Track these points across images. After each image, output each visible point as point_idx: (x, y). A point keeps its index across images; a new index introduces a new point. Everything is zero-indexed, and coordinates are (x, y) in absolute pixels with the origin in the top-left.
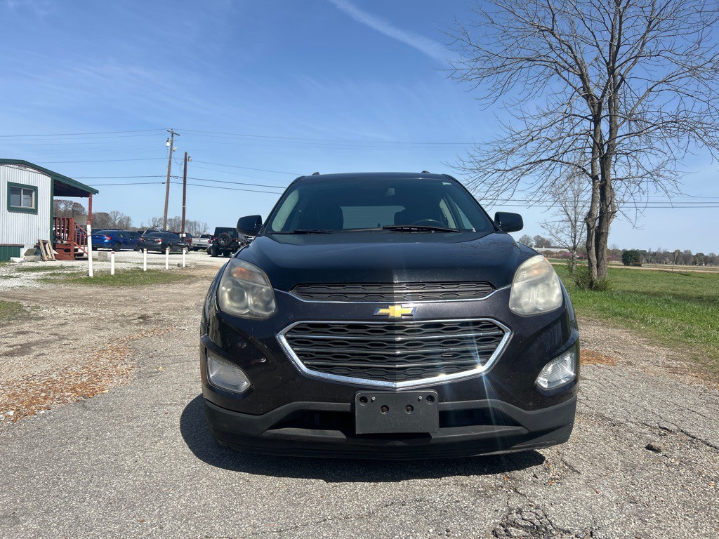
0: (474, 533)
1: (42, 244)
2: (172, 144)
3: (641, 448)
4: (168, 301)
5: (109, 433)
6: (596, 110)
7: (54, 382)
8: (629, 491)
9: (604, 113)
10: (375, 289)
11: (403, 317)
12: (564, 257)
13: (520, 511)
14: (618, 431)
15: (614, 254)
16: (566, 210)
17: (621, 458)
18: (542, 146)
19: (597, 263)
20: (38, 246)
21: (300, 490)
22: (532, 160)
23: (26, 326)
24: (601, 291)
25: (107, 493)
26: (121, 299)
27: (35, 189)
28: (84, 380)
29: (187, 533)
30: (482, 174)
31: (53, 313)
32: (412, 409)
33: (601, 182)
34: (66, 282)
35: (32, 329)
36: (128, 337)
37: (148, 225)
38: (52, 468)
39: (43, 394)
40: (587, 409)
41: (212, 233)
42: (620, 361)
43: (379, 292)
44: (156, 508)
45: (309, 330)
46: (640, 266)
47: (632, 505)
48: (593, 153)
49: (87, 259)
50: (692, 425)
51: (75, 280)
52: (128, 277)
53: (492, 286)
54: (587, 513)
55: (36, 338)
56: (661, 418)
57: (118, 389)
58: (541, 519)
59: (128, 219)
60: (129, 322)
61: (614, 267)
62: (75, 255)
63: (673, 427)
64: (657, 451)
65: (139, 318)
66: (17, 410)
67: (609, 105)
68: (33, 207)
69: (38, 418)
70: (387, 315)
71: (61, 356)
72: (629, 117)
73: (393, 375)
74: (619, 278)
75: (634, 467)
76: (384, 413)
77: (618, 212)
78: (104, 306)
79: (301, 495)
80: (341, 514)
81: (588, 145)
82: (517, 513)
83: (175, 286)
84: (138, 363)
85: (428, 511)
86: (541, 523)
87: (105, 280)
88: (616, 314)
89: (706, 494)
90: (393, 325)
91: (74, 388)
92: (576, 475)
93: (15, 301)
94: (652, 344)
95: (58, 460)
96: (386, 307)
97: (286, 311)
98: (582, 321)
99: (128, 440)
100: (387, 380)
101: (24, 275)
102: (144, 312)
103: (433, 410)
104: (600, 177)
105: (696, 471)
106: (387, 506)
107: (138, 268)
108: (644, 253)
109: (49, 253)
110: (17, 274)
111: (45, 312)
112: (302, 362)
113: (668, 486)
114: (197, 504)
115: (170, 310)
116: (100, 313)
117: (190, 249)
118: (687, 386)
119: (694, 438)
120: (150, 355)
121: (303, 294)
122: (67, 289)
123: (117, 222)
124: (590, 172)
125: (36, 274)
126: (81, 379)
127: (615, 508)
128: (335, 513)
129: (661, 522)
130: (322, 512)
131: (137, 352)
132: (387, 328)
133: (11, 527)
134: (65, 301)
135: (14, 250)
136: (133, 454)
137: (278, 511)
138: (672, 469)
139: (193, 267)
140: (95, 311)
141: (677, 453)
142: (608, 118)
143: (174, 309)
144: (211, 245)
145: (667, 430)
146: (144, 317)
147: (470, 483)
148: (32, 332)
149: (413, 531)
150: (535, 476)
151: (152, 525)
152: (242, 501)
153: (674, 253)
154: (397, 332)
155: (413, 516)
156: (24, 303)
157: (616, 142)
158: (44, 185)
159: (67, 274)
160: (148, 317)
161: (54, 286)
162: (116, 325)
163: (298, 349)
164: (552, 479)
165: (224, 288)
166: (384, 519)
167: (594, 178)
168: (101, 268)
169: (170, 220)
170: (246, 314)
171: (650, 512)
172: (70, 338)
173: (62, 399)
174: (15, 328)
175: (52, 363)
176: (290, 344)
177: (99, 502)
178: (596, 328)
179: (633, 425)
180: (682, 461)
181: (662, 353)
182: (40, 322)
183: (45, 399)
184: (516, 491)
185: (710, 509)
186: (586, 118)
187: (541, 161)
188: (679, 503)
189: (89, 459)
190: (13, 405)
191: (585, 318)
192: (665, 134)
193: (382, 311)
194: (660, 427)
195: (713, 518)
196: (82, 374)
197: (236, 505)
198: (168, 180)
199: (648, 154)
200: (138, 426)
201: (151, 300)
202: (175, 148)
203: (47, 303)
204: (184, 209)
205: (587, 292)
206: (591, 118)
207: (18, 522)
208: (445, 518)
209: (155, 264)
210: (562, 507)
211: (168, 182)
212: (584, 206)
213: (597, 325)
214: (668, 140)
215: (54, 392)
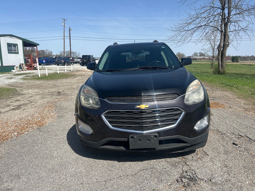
0: (170, 181)
1: (21, 65)
2: (64, 24)
3: (231, 144)
4: (67, 85)
5: (48, 142)
6: (223, 5)
7: (29, 120)
8: (225, 162)
9: (226, 6)
10: (135, 98)
11: (146, 109)
12: (210, 60)
13: (186, 172)
14: (223, 137)
15: (229, 58)
16: (211, 43)
17: (223, 148)
18: (202, 20)
19: (222, 64)
20: (20, 66)
21: (112, 164)
22: (198, 26)
23: (19, 98)
24: (222, 74)
25: (49, 166)
26: (51, 85)
27: (17, 45)
28: (40, 119)
29: (75, 182)
30: (179, 32)
31: (28, 92)
32: (149, 140)
33: (224, 33)
34: (31, 79)
35: (21, 99)
36: (53, 101)
37: (59, 54)
38: (30, 156)
39: (26, 126)
40: (213, 128)
41: (81, 57)
42: (227, 106)
43: (137, 99)
44: (64, 172)
45: (112, 113)
46: (238, 62)
47: (226, 168)
48: (221, 22)
49: (37, 69)
50: (250, 134)
51: (35, 78)
52: (53, 76)
53: (178, 95)
54: (210, 172)
55: (22, 102)
56: (239, 131)
57: (51, 123)
58: (194, 174)
59: (51, 52)
60: (53, 94)
61: (228, 63)
62: (34, 68)
63: (243, 135)
64: (236, 145)
65: (57, 93)
66: (18, 132)
67: (228, 3)
68: (17, 52)
69: (25, 135)
70: (140, 108)
71: (31, 110)
72: (236, 7)
73: (142, 129)
74: (230, 68)
75: (228, 152)
76: (139, 142)
77: (230, 44)
78: (45, 89)
79: (113, 166)
80: (126, 174)
81: (219, 19)
82: (185, 172)
83: (69, 79)
84: (57, 112)
85: (155, 172)
86: (193, 176)
87: (44, 78)
88: (227, 85)
89: (252, 163)
90: (142, 112)
91: (36, 123)
92: (207, 156)
93: (14, 88)
94: (239, 98)
95: (32, 152)
96: (139, 105)
97: (104, 106)
98: (214, 89)
99: (55, 145)
100: (140, 130)
101: (17, 77)
102: (59, 91)
103: (157, 140)
104: (224, 31)
105: (250, 153)
106: (141, 170)
107: (56, 72)
108: (240, 57)
109: (24, 68)
110: (14, 77)
111: (25, 92)
112: (110, 124)
113: (239, 160)
114: (78, 170)
115: (68, 89)
116: (44, 91)
117: (74, 63)
118: (250, 117)
119: (250, 139)
120: (61, 108)
121: (109, 100)
122: (32, 82)
123: (47, 53)
124: (220, 29)
125: (21, 76)
126: (38, 119)
127: (220, 170)
128: (124, 174)
129: (235, 175)
130: (119, 173)
131: (56, 107)
132: (140, 112)
133: (18, 180)
134: (31, 87)
135: (12, 67)
136: (56, 150)
137: (105, 173)
138: (241, 153)
139: (75, 71)
140: (42, 91)
141: (244, 146)
142: (228, 8)
143: (69, 89)
144: (81, 62)
145: (241, 136)
146: (59, 93)
147: (170, 161)
148: (21, 100)
149: (150, 181)
150: (192, 157)
151: (64, 179)
152: (93, 169)
153: (251, 57)
154: (143, 114)
155: (150, 175)
156: (17, 89)
157: (230, 17)
158: (20, 43)
159: (31, 76)
160: (60, 92)
161: (27, 81)
162: (49, 96)
163: (109, 120)
164: (198, 158)
165: (82, 97)
166: (140, 176)
167: (222, 32)
168: (43, 73)
169: (66, 52)
170: (90, 107)
171: (232, 171)
172: (34, 102)
173: (32, 128)
174: (15, 99)
175: (28, 113)
176: (106, 118)
177: (46, 170)
178: (219, 92)
179: (229, 134)
180: (245, 149)
181: (242, 102)
182: (23, 96)
183: (27, 127)
184: (185, 163)
185: (253, 169)
186: (219, 8)
187: (201, 26)
188: (242, 167)
189: (42, 152)
190: (16, 130)
191: (215, 87)
192: (249, 14)
193: (138, 107)
194: (239, 135)
195: (254, 173)
196: (39, 117)
197: (91, 171)
198: (64, 38)
199: (243, 22)
200: (58, 139)
201: (61, 85)
202: (65, 25)
203: (25, 88)
204: (70, 49)
205: (218, 76)
206: (221, 8)
207: (20, 178)
208: (161, 175)
209: (62, 70)
210: (201, 170)
211: (64, 39)
212: (217, 41)
213: (220, 90)
214: (250, 16)
215: (30, 124)
